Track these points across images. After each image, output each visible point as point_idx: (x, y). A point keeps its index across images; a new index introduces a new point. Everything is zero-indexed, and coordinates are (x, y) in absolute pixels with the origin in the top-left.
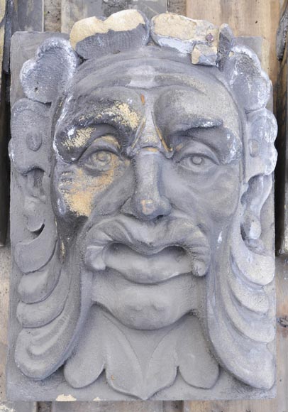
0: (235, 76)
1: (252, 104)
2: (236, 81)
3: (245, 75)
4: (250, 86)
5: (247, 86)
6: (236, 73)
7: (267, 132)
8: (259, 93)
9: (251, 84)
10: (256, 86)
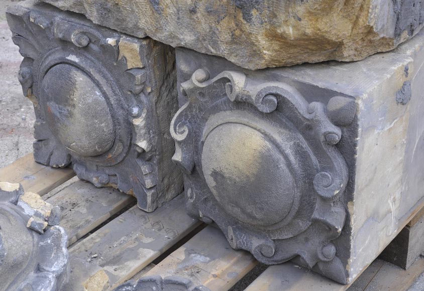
0: (47, 243)
1: (47, 266)
2: (46, 245)
3: (54, 246)
4: (53, 255)
5: (52, 254)
6: (49, 241)
7: (44, 288)
8: (56, 263)
9: (55, 254)
10: (57, 258)
